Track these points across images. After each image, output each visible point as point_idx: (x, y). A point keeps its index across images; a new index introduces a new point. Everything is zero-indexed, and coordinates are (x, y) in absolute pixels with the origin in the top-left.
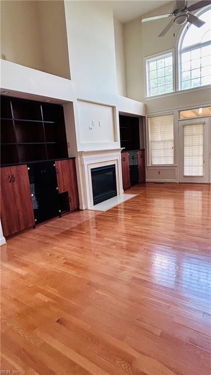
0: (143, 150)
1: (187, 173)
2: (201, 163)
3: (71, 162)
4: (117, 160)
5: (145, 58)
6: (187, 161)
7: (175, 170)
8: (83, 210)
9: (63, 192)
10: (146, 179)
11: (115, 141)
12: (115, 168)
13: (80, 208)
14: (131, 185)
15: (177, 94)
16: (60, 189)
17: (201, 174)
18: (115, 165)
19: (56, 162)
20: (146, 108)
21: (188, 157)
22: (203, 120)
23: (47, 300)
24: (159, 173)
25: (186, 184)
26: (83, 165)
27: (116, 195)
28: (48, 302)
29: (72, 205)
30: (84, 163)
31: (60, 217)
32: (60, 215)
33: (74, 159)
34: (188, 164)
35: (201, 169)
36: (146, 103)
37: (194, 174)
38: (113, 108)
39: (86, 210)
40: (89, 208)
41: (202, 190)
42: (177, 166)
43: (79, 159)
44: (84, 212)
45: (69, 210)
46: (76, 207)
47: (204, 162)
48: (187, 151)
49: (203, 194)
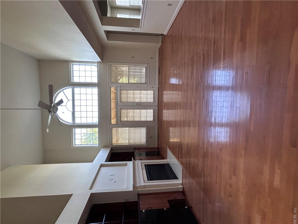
0: (135, 149)
1: (151, 119)
2: (145, 111)
3: (142, 197)
4: (141, 163)
5: (72, 147)
6: (143, 119)
7: (149, 127)
8: (183, 187)
9: (168, 204)
10: (156, 147)
11: (127, 165)
12: (147, 165)
13: (182, 190)
14: (160, 156)
15: (100, 125)
16: (166, 206)
17: (152, 111)
18: (145, 165)
19: (141, 210)
20: (105, 147)
21: (141, 118)
22: (119, 109)
23: (278, 171)
24: (151, 137)
25: (159, 119)
26: (145, 186)
27: (169, 164)
28: (279, 169)
29: (179, 197)
30: (143, 185)
31: (192, 208)
32: (190, 208)
33: (139, 195)
34: (145, 118)
35: (149, 111)
36: (102, 147)
37: (152, 115)
38: (102, 166)
39: (182, 185)
40: (181, 182)
41: (162, 110)
42: (147, 125)
43: (139, 190)
44: (184, 186)
45: (184, 199)
46: (181, 194)
47: (144, 109)
48: (137, 119)
49: (165, 109)
